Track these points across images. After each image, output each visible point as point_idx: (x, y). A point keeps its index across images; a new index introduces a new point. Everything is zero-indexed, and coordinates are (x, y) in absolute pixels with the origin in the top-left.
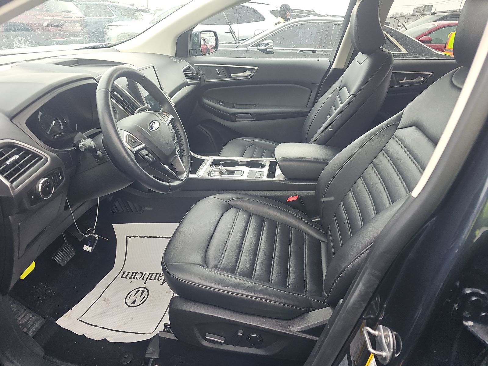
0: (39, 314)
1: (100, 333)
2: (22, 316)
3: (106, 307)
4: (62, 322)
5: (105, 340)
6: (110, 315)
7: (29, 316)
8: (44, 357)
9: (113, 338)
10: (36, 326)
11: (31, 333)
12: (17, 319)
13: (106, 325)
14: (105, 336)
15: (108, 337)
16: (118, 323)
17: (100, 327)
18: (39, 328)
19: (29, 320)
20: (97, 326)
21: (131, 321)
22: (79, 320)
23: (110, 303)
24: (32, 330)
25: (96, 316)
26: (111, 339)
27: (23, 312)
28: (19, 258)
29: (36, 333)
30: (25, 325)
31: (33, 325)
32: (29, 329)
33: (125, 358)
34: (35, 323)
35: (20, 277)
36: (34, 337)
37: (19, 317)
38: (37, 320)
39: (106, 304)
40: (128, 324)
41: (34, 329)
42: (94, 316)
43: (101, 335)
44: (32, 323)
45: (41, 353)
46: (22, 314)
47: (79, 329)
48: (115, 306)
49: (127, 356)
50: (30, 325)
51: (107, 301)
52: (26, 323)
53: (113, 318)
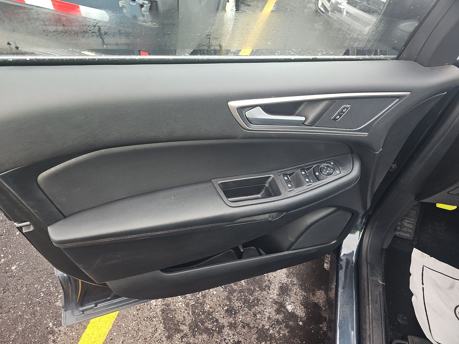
0: (416, 232)
1: (417, 289)
2: (410, 222)
3: (445, 287)
4: (416, 253)
5: (412, 295)
6: (438, 293)
7: (411, 226)
8: (382, 249)
9: (417, 302)
10: (405, 235)
11: (398, 233)
12: (405, 219)
13: (426, 292)
14: (416, 294)
15: (416, 297)
16: (433, 304)
17: (423, 287)
18: (405, 238)
19: (407, 227)
20: (423, 284)
21: (440, 316)
22: (423, 267)
23: (451, 291)
24: (401, 233)
25: (432, 280)
26: (415, 300)
27: (412, 221)
28: (448, 193)
29: (399, 237)
30: (402, 226)
31: (404, 232)
32: (400, 231)
33: (403, 317)
34: (407, 232)
35: (437, 204)
36: (395, 237)
37: (407, 220)
38: (410, 233)
39: (448, 286)
40: (435, 313)
41: (402, 234)
42: (431, 279)
43: (416, 290)
44: (406, 230)
45: (386, 246)
46: (410, 221)
47: (415, 269)
48: (449, 296)
49: (405, 319)
50: (404, 230)
51: (452, 287)
52: (405, 227)
53: (436, 297)
